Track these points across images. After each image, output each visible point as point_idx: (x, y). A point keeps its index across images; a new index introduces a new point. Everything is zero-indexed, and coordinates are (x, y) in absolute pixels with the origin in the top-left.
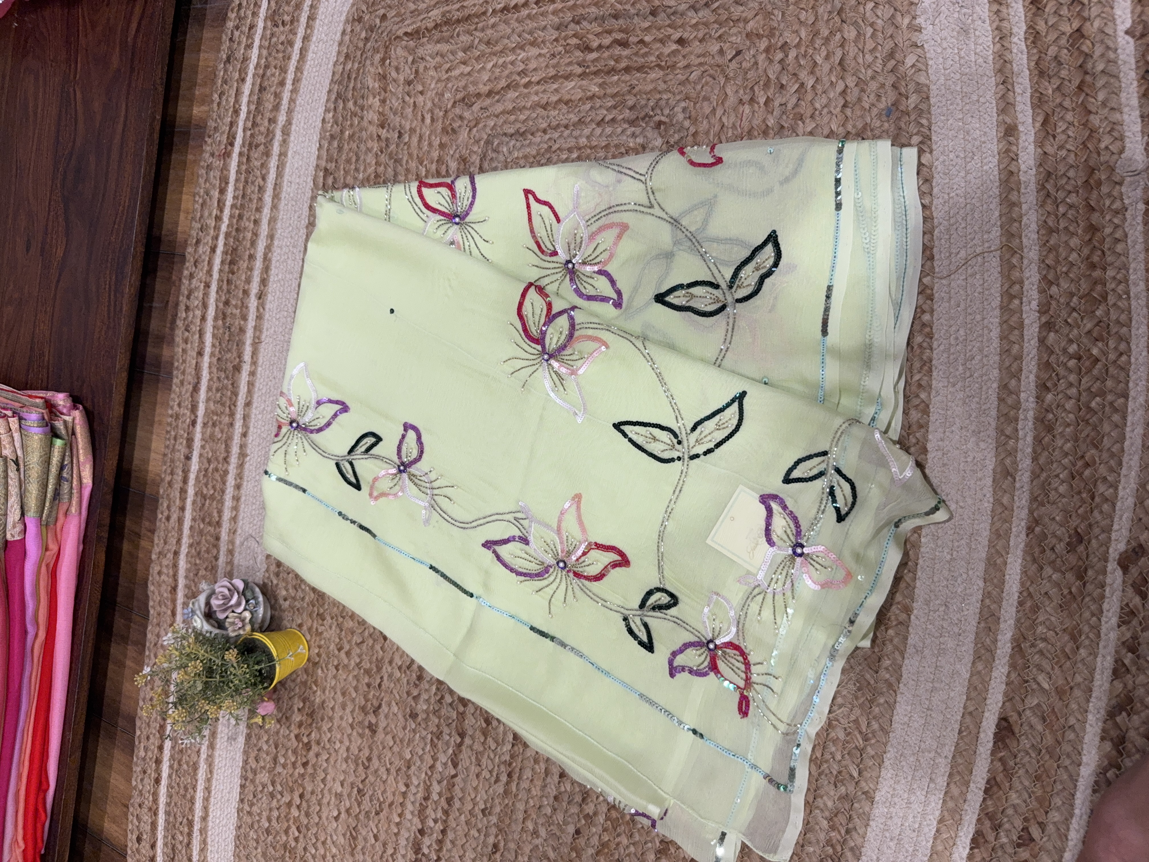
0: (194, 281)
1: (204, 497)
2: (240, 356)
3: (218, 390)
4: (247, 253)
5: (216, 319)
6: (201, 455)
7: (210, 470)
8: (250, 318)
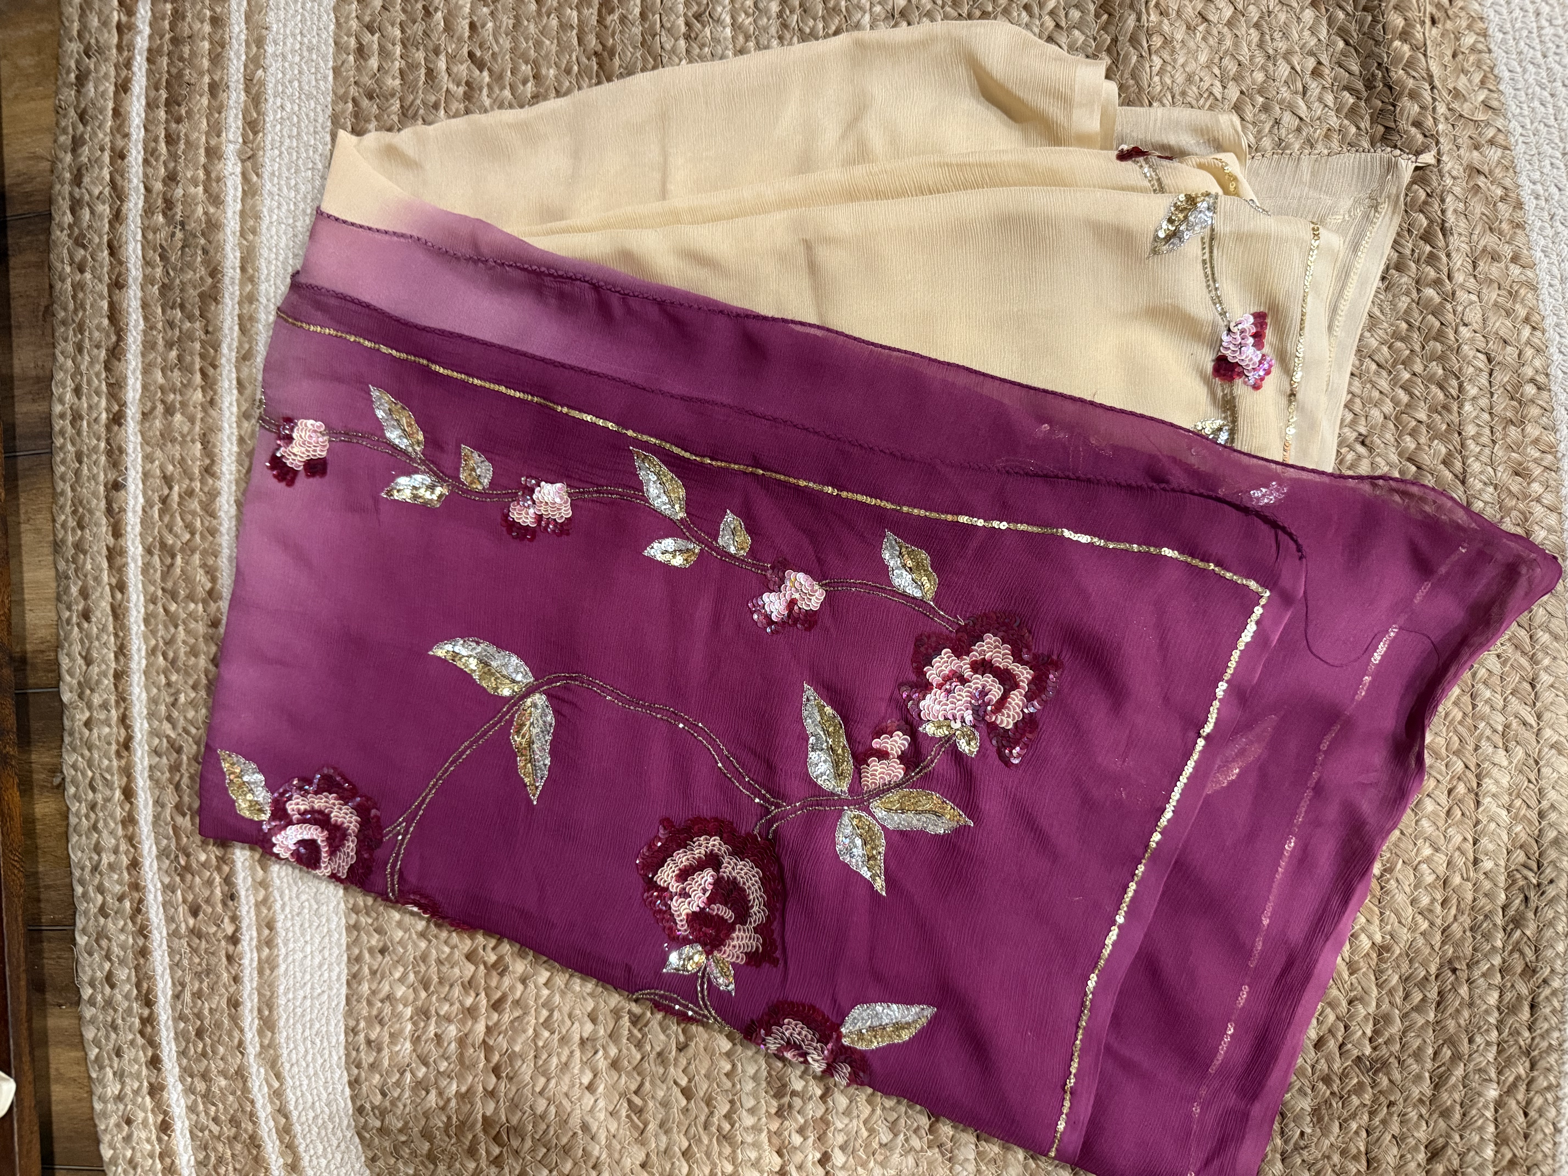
0: (85, 151)
1: (168, 551)
2: (215, 272)
3: (169, 345)
4: (206, 79)
5: (148, 211)
6: (146, 475)
7: (175, 497)
8: (229, 199)
